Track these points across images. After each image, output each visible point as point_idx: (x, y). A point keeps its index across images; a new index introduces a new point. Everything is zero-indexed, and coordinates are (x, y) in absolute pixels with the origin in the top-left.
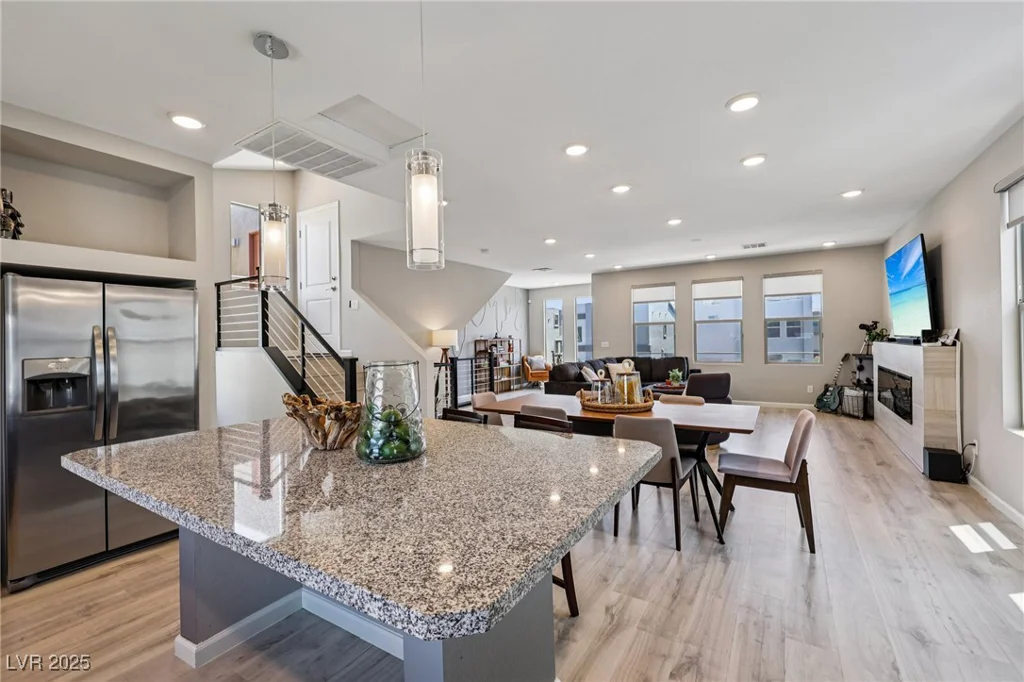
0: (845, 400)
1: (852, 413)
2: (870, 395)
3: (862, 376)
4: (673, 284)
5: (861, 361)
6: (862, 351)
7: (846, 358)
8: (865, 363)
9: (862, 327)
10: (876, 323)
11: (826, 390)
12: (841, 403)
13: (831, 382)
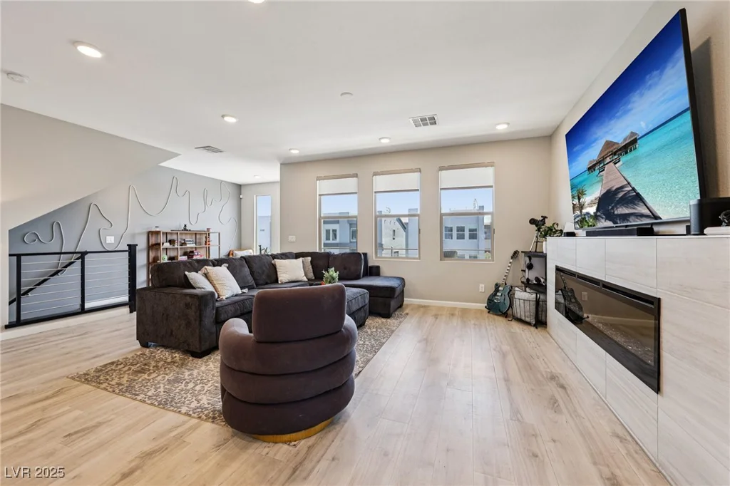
0: (516, 303)
1: (523, 318)
2: (542, 297)
3: (531, 275)
4: (356, 176)
5: (530, 260)
6: (531, 248)
7: (515, 255)
8: (535, 261)
9: (533, 221)
10: (544, 218)
11: (497, 290)
12: (511, 305)
13: (500, 282)
